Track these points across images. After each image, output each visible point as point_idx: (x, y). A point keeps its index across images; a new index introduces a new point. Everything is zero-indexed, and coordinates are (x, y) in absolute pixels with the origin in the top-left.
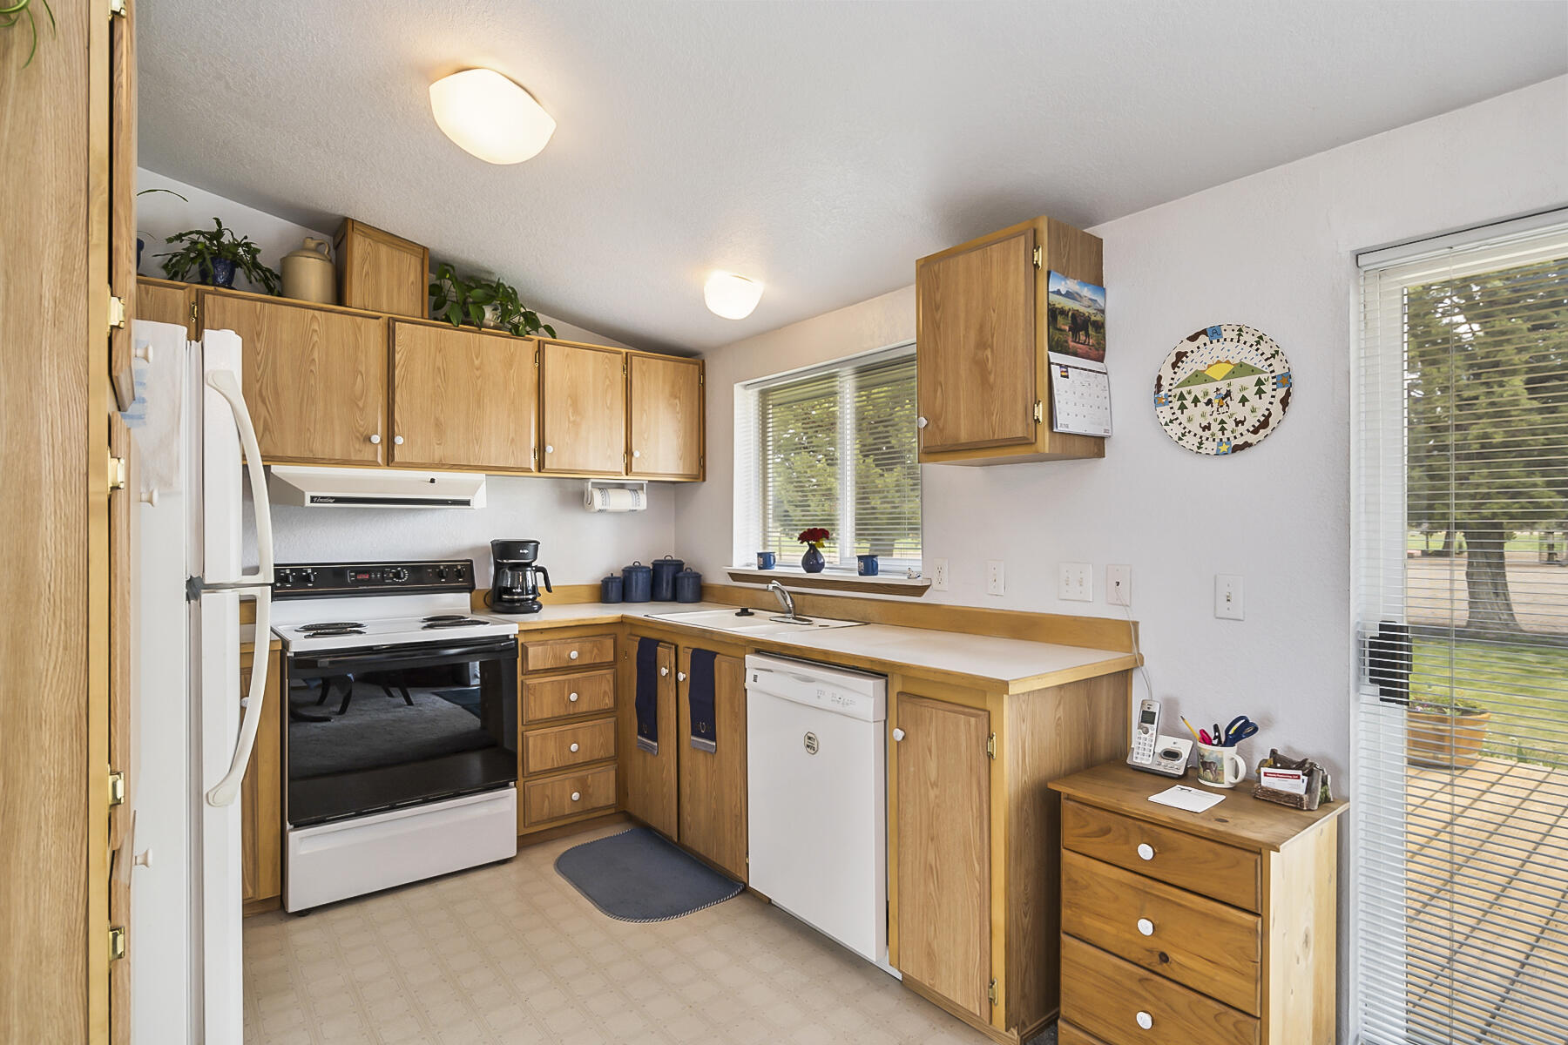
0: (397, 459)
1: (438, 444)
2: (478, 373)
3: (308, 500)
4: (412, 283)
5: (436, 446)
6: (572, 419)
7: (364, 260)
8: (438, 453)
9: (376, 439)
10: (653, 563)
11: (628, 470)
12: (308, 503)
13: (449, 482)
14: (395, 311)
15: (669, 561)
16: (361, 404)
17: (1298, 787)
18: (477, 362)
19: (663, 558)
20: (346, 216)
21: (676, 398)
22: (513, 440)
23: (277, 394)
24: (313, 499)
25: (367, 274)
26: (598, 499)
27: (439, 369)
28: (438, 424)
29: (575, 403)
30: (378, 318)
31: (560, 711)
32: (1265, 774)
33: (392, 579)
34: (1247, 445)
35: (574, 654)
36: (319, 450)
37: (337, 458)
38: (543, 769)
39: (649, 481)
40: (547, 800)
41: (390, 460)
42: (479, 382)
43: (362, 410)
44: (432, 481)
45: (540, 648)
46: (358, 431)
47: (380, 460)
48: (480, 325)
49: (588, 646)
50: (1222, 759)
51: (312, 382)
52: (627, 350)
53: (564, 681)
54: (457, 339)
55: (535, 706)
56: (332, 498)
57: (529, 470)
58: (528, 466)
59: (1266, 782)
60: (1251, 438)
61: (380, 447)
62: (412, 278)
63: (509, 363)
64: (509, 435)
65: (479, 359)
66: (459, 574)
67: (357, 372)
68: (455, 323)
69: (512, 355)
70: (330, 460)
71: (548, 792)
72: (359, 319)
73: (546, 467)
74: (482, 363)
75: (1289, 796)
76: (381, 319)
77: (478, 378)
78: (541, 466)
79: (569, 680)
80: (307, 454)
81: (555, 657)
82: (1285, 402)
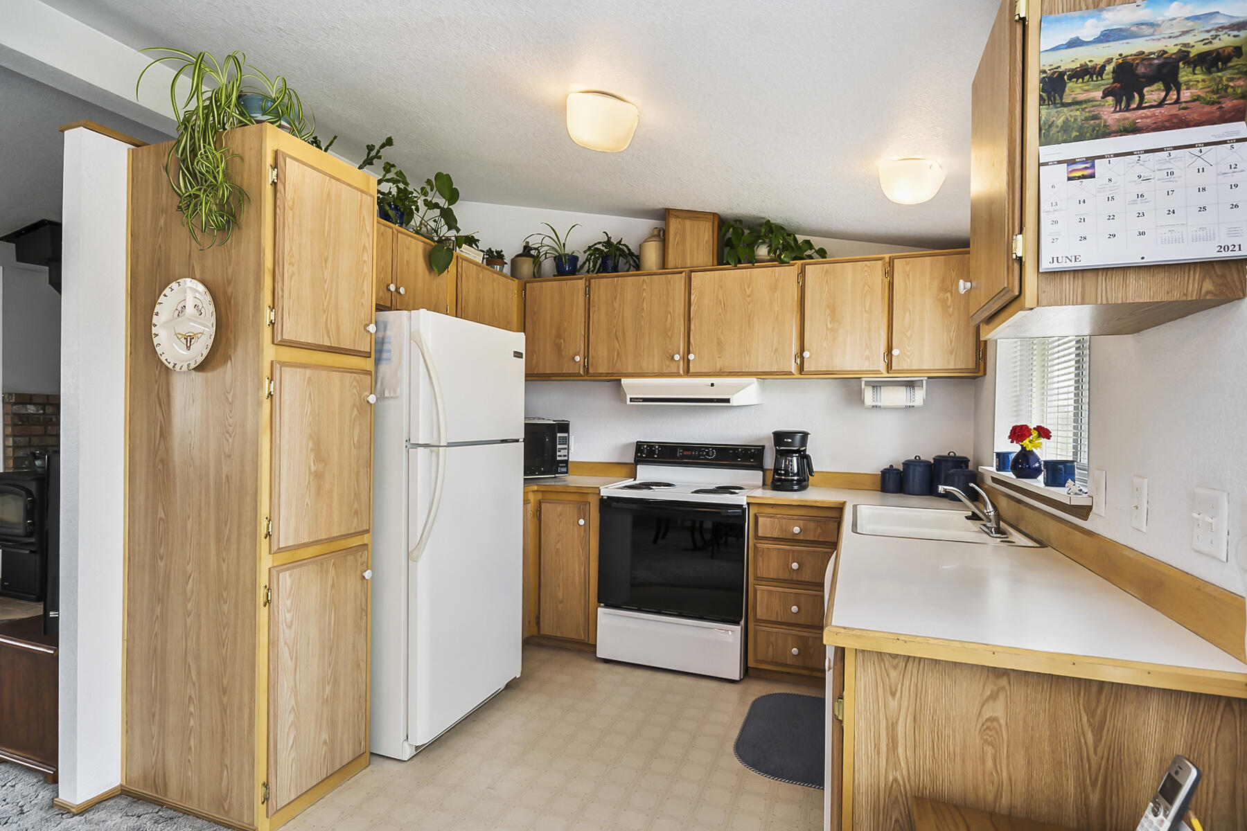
0: (691, 370)
1: (719, 357)
2: (749, 299)
3: (628, 400)
4: (707, 242)
5: (718, 359)
6: (829, 326)
7: (676, 235)
8: (719, 364)
9: (677, 357)
10: (934, 459)
11: (889, 367)
12: (628, 402)
13: (722, 386)
14: (695, 265)
15: (951, 457)
16: (670, 335)
18: (748, 291)
19: (947, 454)
20: (665, 207)
21: (946, 291)
22: (776, 349)
23: (624, 334)
24: (632, 400)
25: (678, 243)
26: (869, 396)
27: (720, 301)
28: (719, 342)
29: (833, 311)
30: (681, 273)
31: (783, 575)
33: (704, 456)
35: (797, 530)
36: (646, 367)
37: (656, 372)
38: (769, 619)
39: (929, 378)
40: (771, 646)
41: (688, 373)
42: (750, 307)
43: (670, 338)
44: (712, 385)
45: (769, 519)
46: (668, 353)
47: (681, 372)
48: (752, 261)
49: (812, 525)
51: (643, 323)
52: (891, 255)
53: (789, 551)
54: (733, 276)
55: (763, 565)
56: (641, 398)
57: (790, 373)
58: (788, 370)
61: (681, 363)
62: (706, 238)
63: (774, 287)
64: (773, 346)
65: (750, 289)
66: (752, 456)
67: (668, 312)
68: (733, 264)
69: (776, 280)
70: (652, 373)
71: (773, 640)
72: (669, 276)
73: (805, 370)
74: (752, 291)
76: (684, 273)
77: (749, 304)
78: (801, 368)
79: (793, 551)
80: (639, 371)
81: (781, 529)
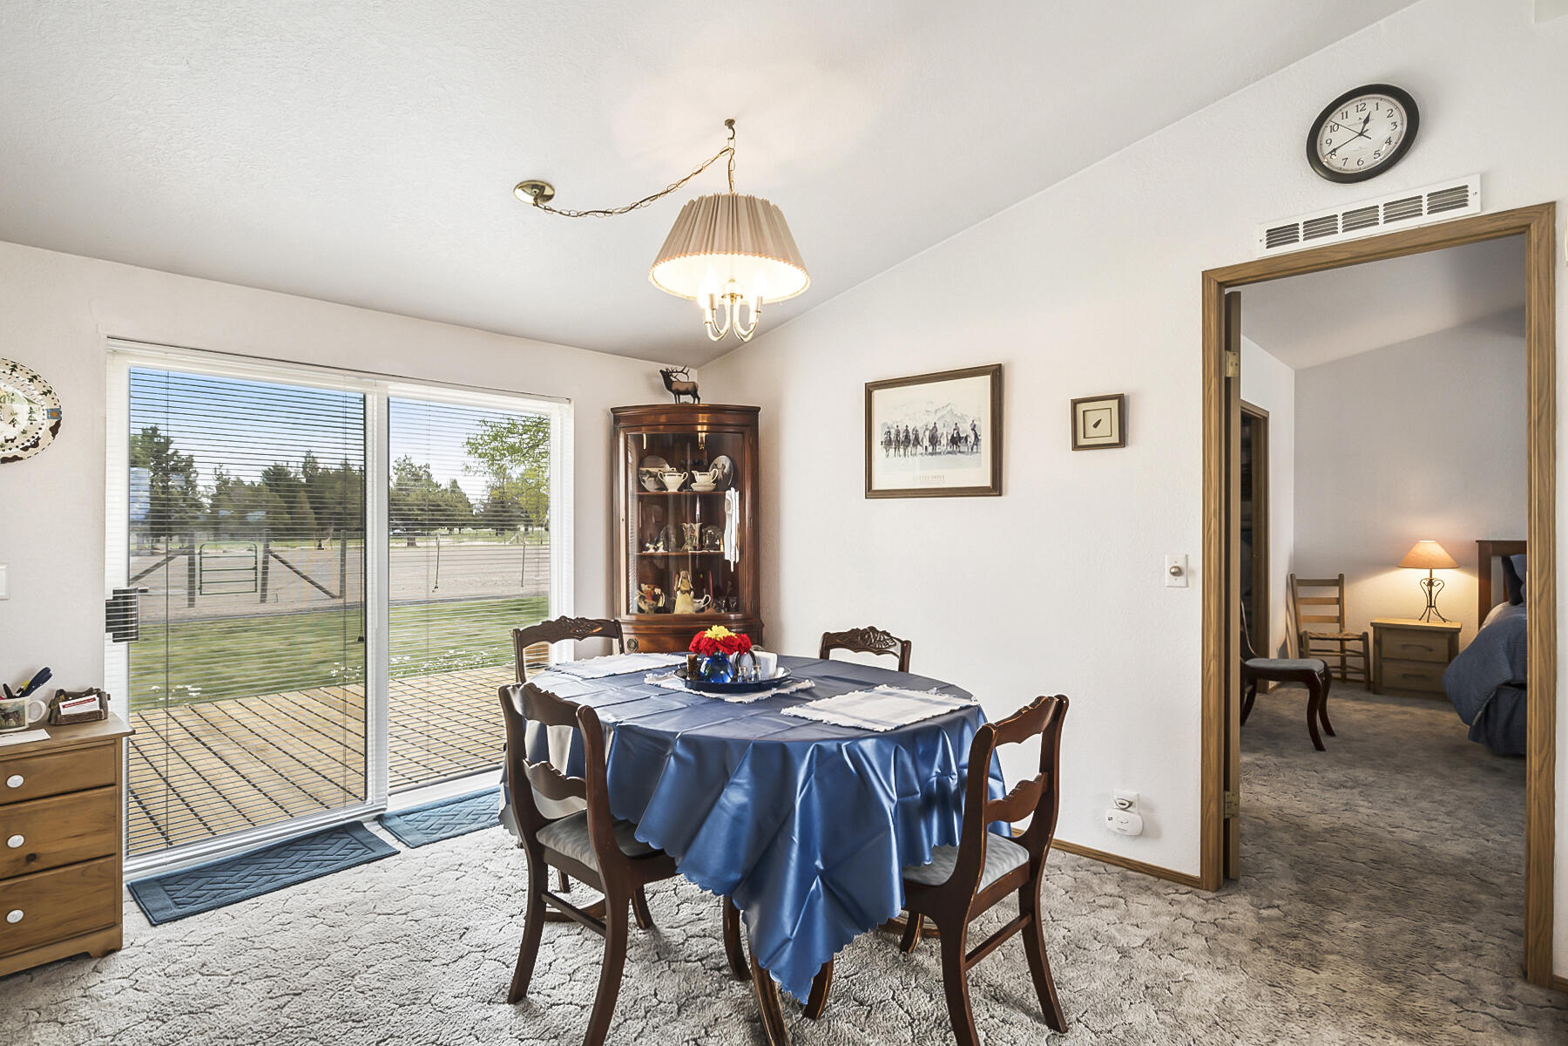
17: (95, 705)
32: (64, 707)
34: (15, 458)
50: (23, 707)
59: (64, 712)
60: (20, 453)
75: (90, 713)
82: (54, 430)
